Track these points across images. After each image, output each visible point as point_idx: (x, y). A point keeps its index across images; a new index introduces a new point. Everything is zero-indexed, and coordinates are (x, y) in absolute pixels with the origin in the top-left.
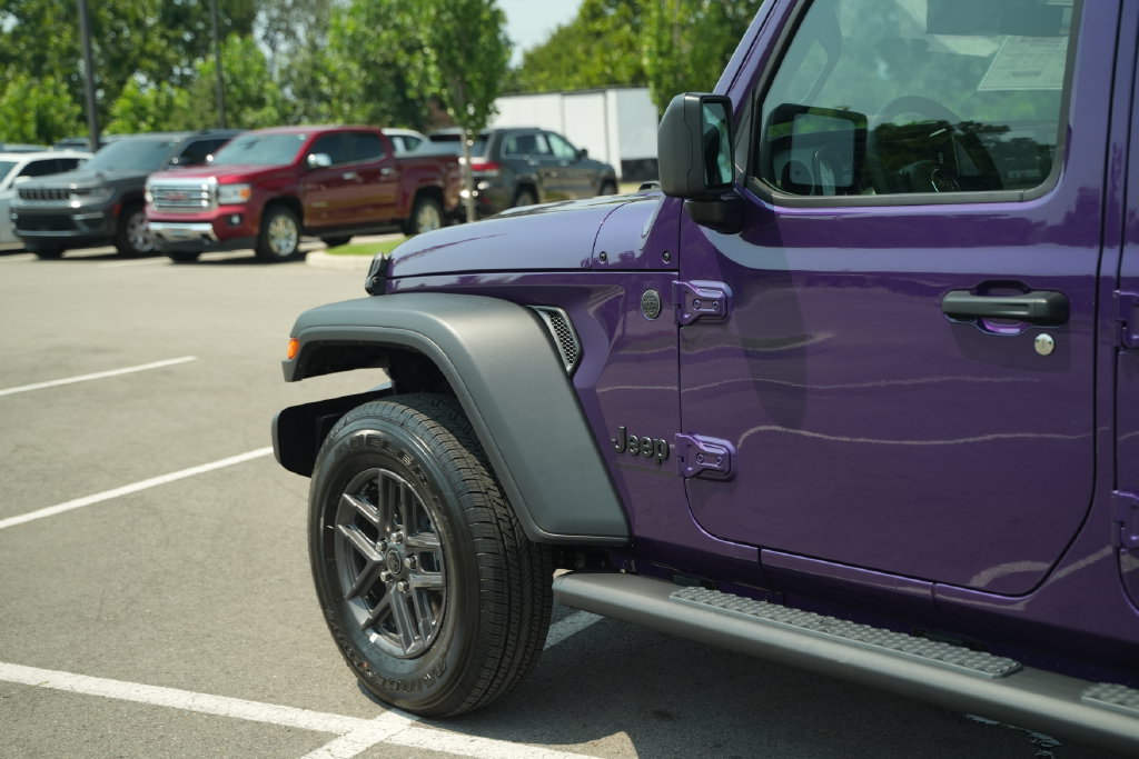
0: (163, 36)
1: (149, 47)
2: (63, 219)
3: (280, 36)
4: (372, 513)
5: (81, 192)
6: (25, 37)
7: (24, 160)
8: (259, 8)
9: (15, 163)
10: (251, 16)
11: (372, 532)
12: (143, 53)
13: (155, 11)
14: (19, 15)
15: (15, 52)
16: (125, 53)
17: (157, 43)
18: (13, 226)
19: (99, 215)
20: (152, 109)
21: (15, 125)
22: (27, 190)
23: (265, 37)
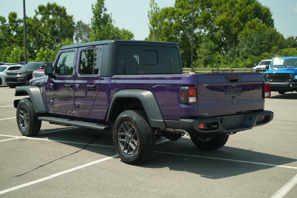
0: (51, 38)
1: (47, 40)
2: (15, 79)
3: (79, 38)
4: (22, 112)
5: (20, 74)
6: (18, 37)
7: (9, 67)
8: (74, 32)
9: (7, 67)
10: (73, 34)
11: (22, 114)
12: (46, 41)
13: (49, 31)
14: (16, 32)
15: (15, 40)
16: (42, 41)
17: (49, 39)
18: (5, 81)
19: (23, 79)
20: (46, 55)
21: (15, 57)
22: (8, 73)
23: (76, 38)
